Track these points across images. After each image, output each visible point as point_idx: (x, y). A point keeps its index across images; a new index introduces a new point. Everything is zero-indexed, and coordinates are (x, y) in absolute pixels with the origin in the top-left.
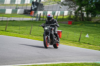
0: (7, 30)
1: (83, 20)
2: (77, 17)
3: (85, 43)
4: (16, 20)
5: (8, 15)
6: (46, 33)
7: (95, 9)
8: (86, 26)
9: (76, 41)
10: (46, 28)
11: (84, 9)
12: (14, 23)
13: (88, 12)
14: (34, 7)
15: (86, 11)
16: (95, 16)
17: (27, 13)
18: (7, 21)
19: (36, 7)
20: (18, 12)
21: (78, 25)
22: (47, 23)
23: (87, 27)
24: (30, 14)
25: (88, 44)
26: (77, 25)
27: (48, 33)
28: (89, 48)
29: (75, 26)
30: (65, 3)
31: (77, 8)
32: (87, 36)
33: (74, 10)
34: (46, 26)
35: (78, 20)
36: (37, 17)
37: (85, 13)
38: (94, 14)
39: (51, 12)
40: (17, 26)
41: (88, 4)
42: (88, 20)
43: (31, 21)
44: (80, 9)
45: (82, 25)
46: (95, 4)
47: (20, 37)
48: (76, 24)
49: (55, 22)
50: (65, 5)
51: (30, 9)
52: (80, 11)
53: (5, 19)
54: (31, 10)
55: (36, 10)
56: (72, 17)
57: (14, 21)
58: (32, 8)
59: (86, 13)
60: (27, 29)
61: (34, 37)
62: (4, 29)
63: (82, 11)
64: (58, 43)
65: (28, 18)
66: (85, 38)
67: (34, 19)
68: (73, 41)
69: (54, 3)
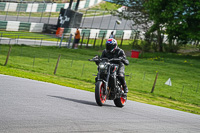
0: (9, 62)
1: (161, 50)
2: (150, 43)
3: (163, 96)
4: (27, 44)
5: (11, 34)
6: (102, 75)
7: (186, 29)
8: (168, 61)
9: (146, 92)
10: (102, 66)
11: (164, 28)
12: (24, 50)
13: (172, 34)
14: (64, 19)
15: (168, 32)
16: (185, 43)
17: (49, 30)
18: (9, 45)
19: (67, 19)
20: (31, 29)
21: (152, 60)
22: (104, 55)
23: (169, 65)
24: (55, 33)
25: (170, 98)
26: (148, 60)
27: (106, 75)
28: (171, 107)
29: (145, 61)
30: (126, 14)
31: (151, 24)
32: (168, 82)
33: (144, 28)
34: (103, 61)
35: (152, 50)
36: (69, 40)
37: (166, 35)
38: (184, 40)
39: (98, 31)
40: (29, 56)
41: (172, 18)
42: (172, 51)
43: (57, 47)
44: (156, 27)
45: (159, 60)
46: (188, 20)
47: (37, 79)
48: (146, 58)
49: (121, 54)
50: (127, 18)
51: (56, 23)
52: (156, 33)
53: (5, 40)
54: (58, 26)
55: (67, 25)
56: (139, 43)
57: (23, 45)
58: (59, 20)
59: (168, 37)
60: (49, 64)
61: (62, 79)
62: (3, 62)
63: (159, 32)
64: (123, 96)
65: (52, 42)
66: (164, 86)
67: (64, 43)
68: (141, 91)
69: (104, 14)
